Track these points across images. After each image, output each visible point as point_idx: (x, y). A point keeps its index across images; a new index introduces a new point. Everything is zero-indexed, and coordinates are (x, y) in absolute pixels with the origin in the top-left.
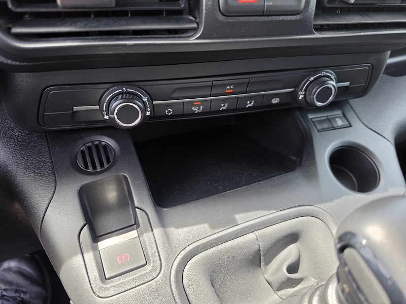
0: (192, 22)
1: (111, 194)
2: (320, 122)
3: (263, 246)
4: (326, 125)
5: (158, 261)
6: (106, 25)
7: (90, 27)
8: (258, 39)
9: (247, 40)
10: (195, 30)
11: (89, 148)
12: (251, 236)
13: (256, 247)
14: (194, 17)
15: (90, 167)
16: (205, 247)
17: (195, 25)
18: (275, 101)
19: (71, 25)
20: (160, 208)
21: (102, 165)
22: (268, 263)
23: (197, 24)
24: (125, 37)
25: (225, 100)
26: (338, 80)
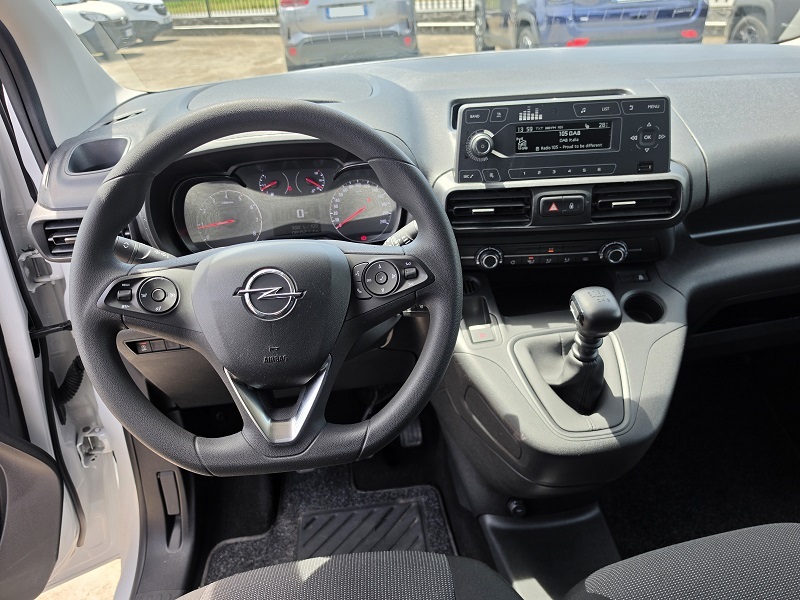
0: (527, 218)
2: (625, 277)
3: (563, 341)
4: (628, 279)
5: (501, 339)
10: (529, 222)
12: (557, 334)
13: (559, 341)
14: (528, 216)
16: (529, 336)
17: (528, 220)
18: (585, 259)
21: (470, 291)
22: (566, 352)
23: (530, 219)
25: (549, 257)
26: (629, 248)
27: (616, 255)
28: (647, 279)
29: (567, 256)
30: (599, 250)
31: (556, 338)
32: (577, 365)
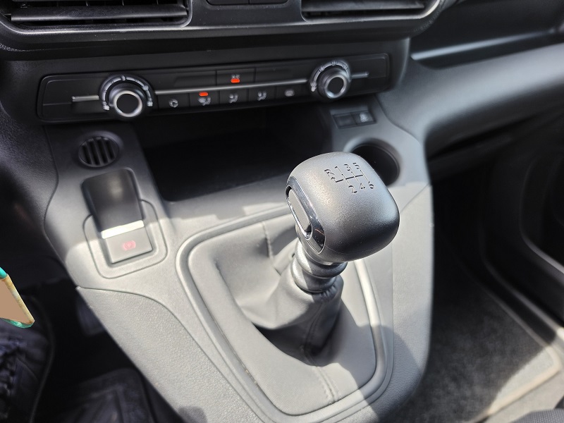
0: (182, 10)
1: (116, 189)
2: (344, 118)
3: (270, 235)
4: (348, 121)
5: (164, 247)
6: (100, 14)
7: (85, 16)
8: (247, 26)
9: (236, 27)
10: (186, 17)
11: (91, 144)
12: (259, 225)
13: (263, 236)
14: (184, 5)
15: (92, 161)
16: (211, 236)
17: (185, 13)
18: (289, 93)
19: (66, 14)
20: (166, 202)
21: (105, 160)
22: (276, 252)
23: (188, 12)
24: (120, 25)
25: (233, 92)
26: (353, 71)
27: (336, 85)
28: (371, 119)
29: (262, 89)
30: (309, 76)
31: (257, 231)
32: (303, 301)
